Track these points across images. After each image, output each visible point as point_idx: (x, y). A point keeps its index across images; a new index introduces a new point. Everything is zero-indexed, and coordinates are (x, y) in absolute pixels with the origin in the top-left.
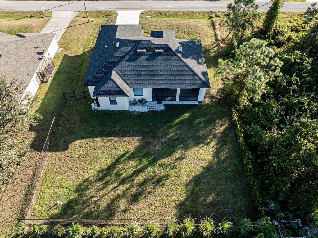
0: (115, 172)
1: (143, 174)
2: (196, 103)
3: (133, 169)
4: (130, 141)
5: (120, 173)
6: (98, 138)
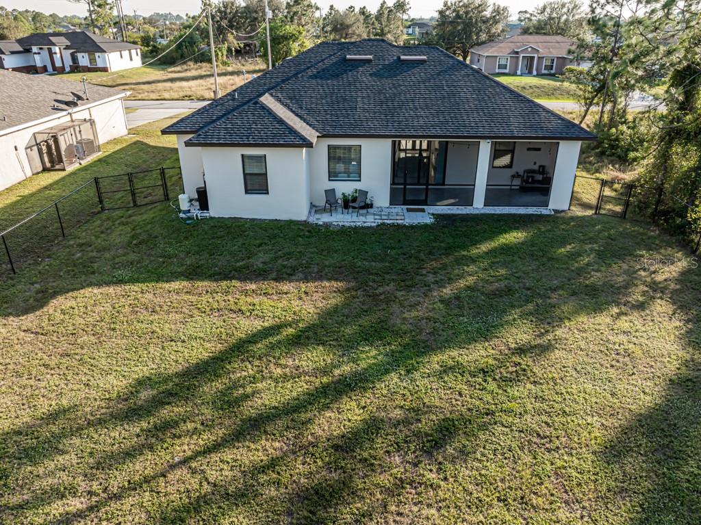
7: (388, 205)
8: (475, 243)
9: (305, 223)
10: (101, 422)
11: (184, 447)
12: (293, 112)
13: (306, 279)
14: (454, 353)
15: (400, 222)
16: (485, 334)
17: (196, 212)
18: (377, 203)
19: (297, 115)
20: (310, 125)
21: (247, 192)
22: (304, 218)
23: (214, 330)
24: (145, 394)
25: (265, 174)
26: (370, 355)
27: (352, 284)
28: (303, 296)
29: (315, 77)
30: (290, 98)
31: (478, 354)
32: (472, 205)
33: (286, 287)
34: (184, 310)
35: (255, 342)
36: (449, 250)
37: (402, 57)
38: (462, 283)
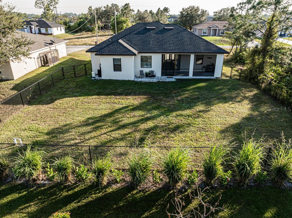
0: (112, 119)
1: (155, 121)
2: (212, 78)
3: (139, 117)
4: (135, 98)
5: (120, 120)
6: (95, 96)
7: (161, 76)
8: (189, 86)
9: (133, 81)
10: (79, 126)
11: (104, 131)
12: (129, 45)
13: (135, 95)
14: (180, 112)
15: (164, 81)
16: (189, 108)
17: (97, 77)
18: (157, 75)
19: (131, 46)
20: (135, 49)
21: (114, 71)
22: (133, 79)
23: (108, 107)
24: (90, 121)
25: (120, 65)
26: (155, 112)
27: (149, 96)
28: (134, 99)
29: (136, 34)
30: (128, 41)
31: (188, 112)
32: (189, 76)
33: (129, 97)
34: (98, 103)
35: (121, 110)
36: (180, 88)
37: (165, 28)
38: (184, 96)
